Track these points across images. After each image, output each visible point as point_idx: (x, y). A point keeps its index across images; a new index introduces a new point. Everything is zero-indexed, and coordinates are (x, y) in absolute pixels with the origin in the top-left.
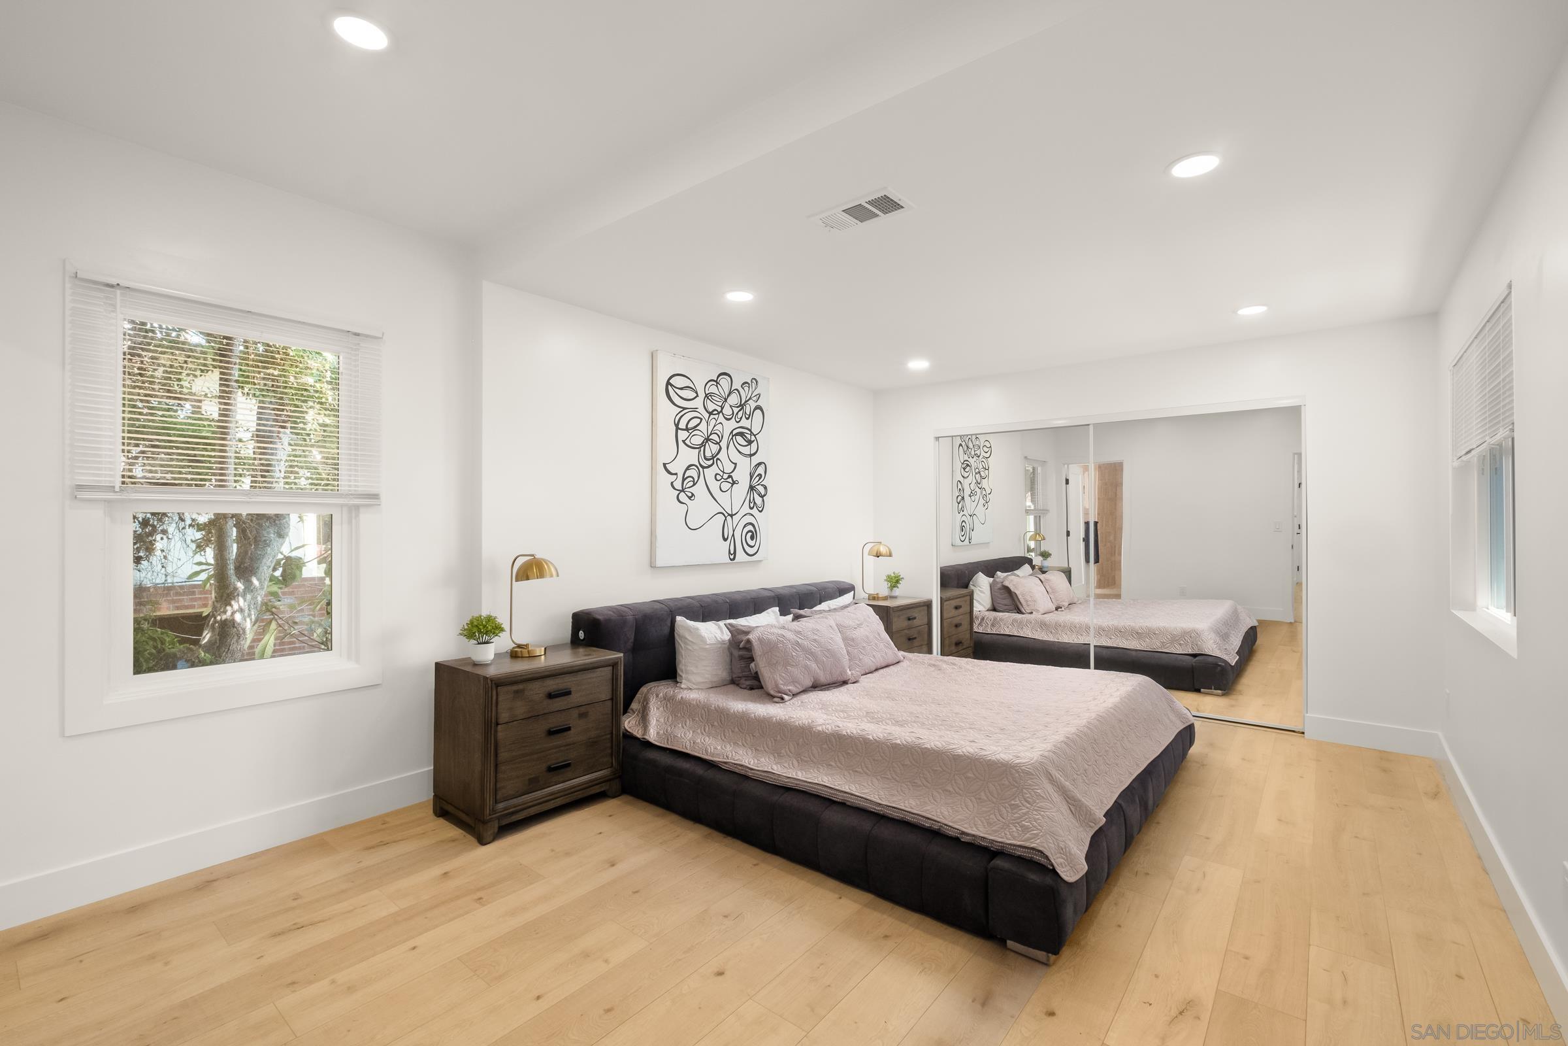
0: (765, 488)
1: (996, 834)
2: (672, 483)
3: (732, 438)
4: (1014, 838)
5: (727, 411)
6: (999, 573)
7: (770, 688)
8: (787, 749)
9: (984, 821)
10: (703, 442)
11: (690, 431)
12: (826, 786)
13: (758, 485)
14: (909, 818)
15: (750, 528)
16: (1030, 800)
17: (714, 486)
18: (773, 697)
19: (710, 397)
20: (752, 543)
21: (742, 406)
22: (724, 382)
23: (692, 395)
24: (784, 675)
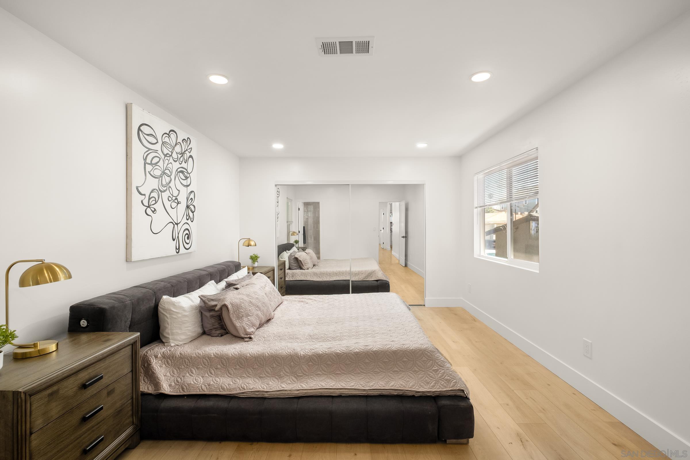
0: (194, 207)
1: (435, 388)
2: (142, 202)
3: (177, 174)
4: (445, 387)
5: (175, 155)
6: (287, 251)
7: (241, 333)
8: (284, 372)
9: (424, 382)
10: (161, 174)
11: (153, 166)
12: (327, 389)
13: (191, 205)
14: (384, 393)
15: (187, 232)
16: (441, 365)
17: (167, 204)
18: (243, 338)
19: (165, 145)
20: (188, 241)
21: (183, 154)
22: (173, 136)
23: (154, 141)
24: (247, 323)
